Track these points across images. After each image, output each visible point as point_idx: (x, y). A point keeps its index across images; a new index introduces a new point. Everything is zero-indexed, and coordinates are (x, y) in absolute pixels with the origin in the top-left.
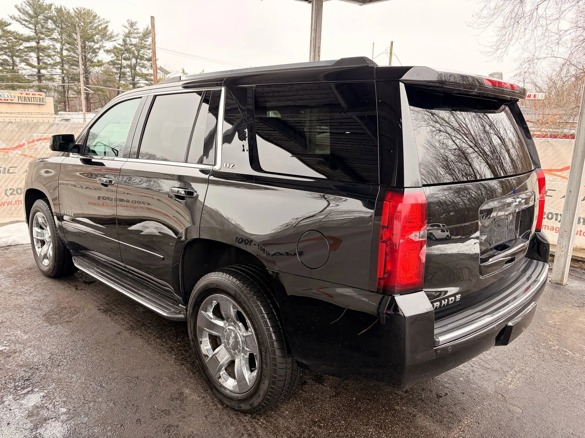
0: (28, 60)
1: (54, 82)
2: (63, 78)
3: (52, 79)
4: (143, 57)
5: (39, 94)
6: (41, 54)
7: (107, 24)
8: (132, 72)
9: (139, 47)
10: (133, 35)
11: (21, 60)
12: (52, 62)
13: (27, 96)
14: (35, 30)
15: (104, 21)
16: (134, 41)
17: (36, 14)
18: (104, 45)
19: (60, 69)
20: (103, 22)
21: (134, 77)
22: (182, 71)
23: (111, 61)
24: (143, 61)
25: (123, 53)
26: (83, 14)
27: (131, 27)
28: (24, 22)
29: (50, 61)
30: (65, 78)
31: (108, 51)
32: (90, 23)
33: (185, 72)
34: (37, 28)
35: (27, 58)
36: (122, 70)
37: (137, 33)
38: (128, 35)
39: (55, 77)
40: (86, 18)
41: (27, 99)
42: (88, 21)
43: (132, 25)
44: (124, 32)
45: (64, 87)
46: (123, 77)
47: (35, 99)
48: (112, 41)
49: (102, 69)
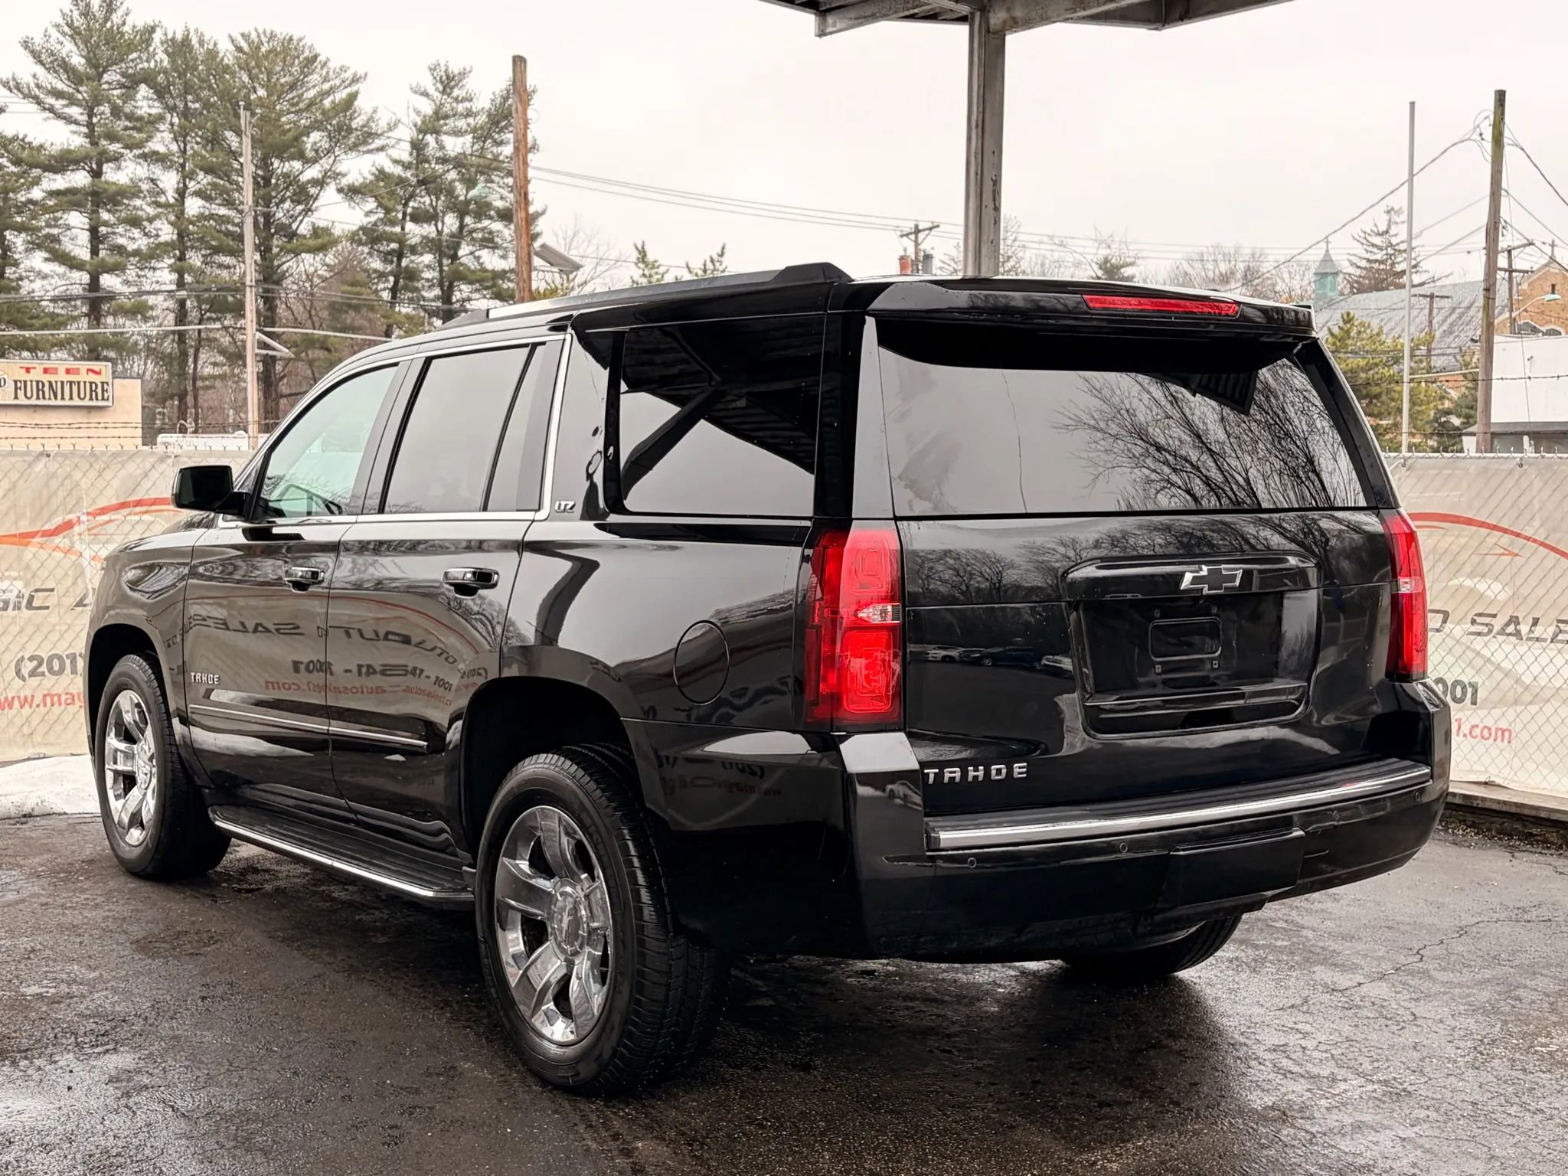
0: (59, 241)
1: (146, 319)
2: (182, 303)
3: (139, 310)
4: (489, 205)
5: (89, 370)
6: (105, 216)
7: (354, 88)
8: (441, 265)
9: (473, 169)
10: (451, 122)
11: (33, 243)
12: (142, 243)
13: (45, 378)
14: (90, 125)
15: (344, 75)
16: (455, 145)
17: (96, 67)
18: (340, 168)
19: (173, 269)
20: (338, 82)
21: (451, 287)
22: (635, 255)
23: (362, 228)
24: (486, 223)
25: (412, 196)
26: (266, 57)
27: (443, 92)
28: (50, 100)
29: (134, 240)
30: (188, 303)
31: (352, 192)
32: (293, 86)
33: (650, 257)
34: (95, 120)
35: (55, 231)
36: (404, 262)
37: (469, 114)
38: (432, 125)
39: (151, 300)
40: (278, 69)
41: (46, 389)
42: (282, 81)
43: (448, 82)
44: (418, 113)
45: (181, 336)
46: (406, 288)
47: (75, 388)
48: (369, 152)
49: (330, 259)
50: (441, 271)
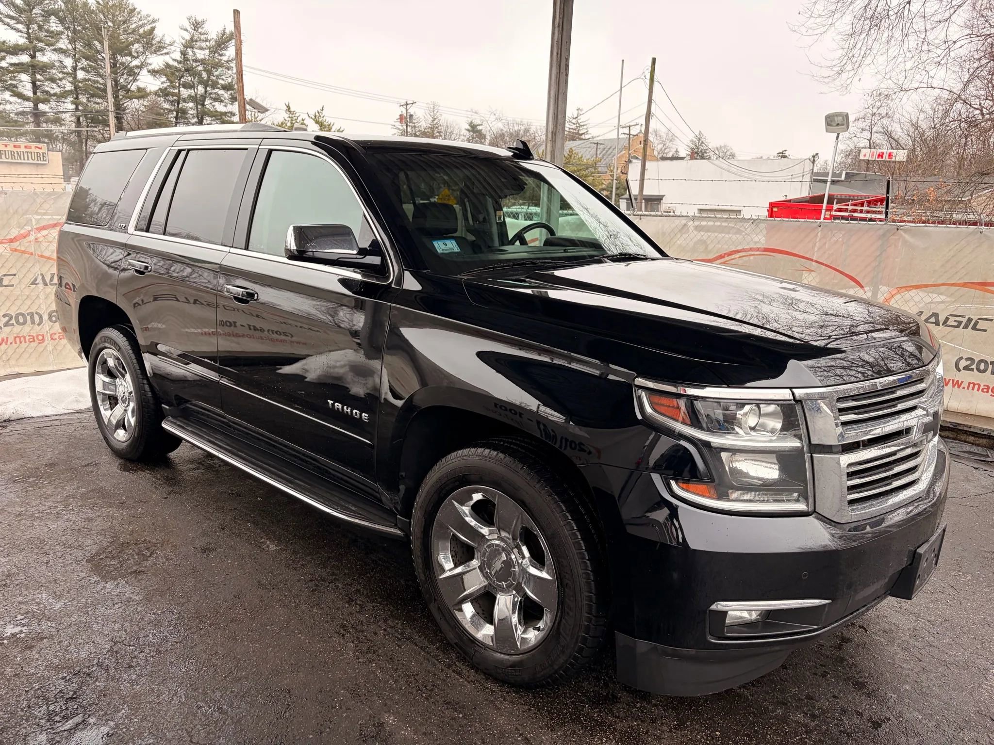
0: (17, 88)
1: (61, 125)
2: (78, 119)
3: (58, 121)
4: (218, 83)
5: (36, 147)
6: (39, 77)
7: (153, 25)
8: (197, 108)
9: (211, 65)
10: (198, 43)
11: (4, 87)
12: (57, 90)
13: (15, 150)
14: (28, 33)
15: (148, 19)
16: (201, 55)
17: (29, 5)
18: (149, 61)
19: (73, 103)
20: (146, 22)
21: (202, 118)
22: (285, 108)
23: (160, 89)
24: (217, 90)
25: (182, 76)
26: (111, 7)
27: (195, 30)
28: (8, 20)
29: (54, 89)
30: (81, 119)
31: (154, 72)
32: (125, 22)
33: (292, 109)
34: (30, 31)
35: (14, 82)
36: (180, 106)
37: (207, 40)
38: (190, 44)
39: (63, 116)
40: (117, 13)
41: (16, 155)
42: (120, 19)
43: (197, 25)
44: (183, 38)
45: (79, 133)
46: (181, 117)
47: (30, 155)
48: (162, 54)
49: (145, 103)
50: (197, 110)
